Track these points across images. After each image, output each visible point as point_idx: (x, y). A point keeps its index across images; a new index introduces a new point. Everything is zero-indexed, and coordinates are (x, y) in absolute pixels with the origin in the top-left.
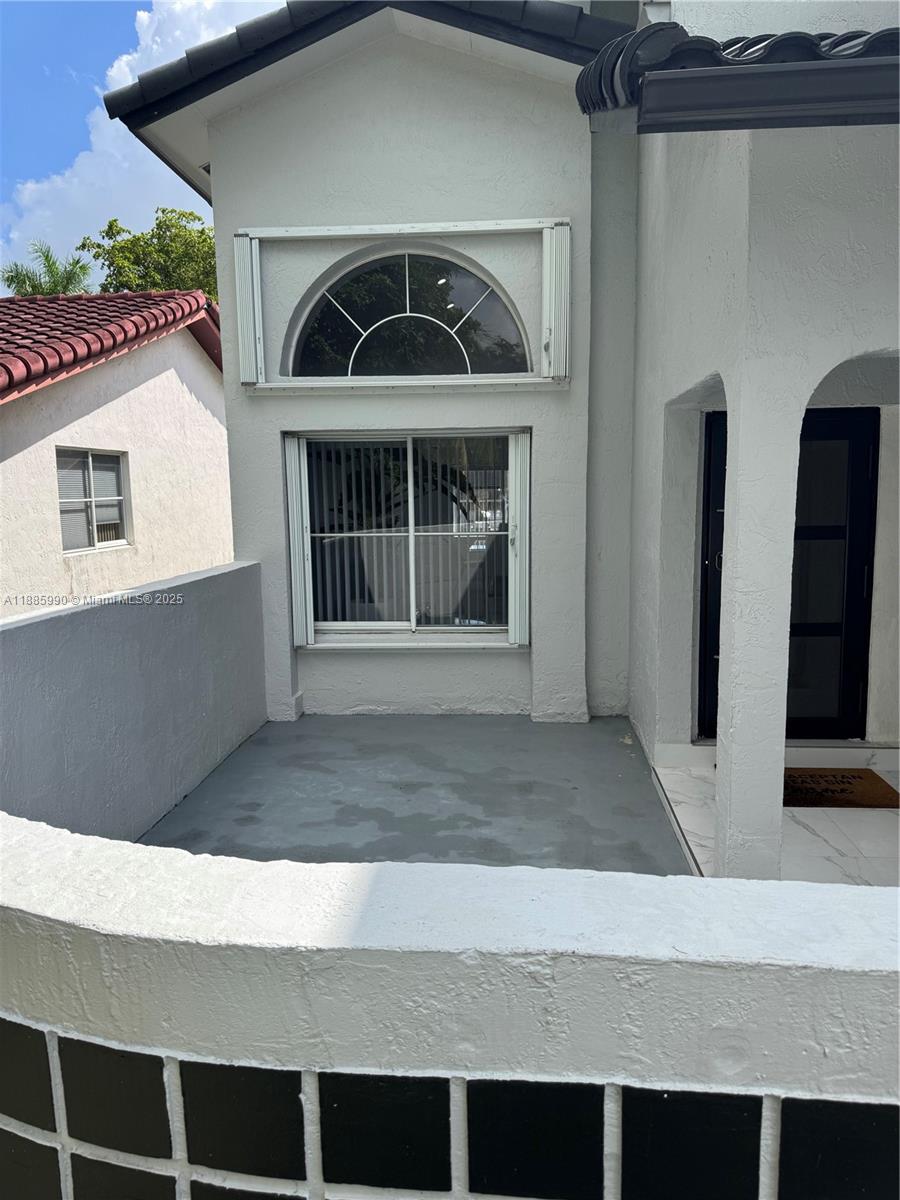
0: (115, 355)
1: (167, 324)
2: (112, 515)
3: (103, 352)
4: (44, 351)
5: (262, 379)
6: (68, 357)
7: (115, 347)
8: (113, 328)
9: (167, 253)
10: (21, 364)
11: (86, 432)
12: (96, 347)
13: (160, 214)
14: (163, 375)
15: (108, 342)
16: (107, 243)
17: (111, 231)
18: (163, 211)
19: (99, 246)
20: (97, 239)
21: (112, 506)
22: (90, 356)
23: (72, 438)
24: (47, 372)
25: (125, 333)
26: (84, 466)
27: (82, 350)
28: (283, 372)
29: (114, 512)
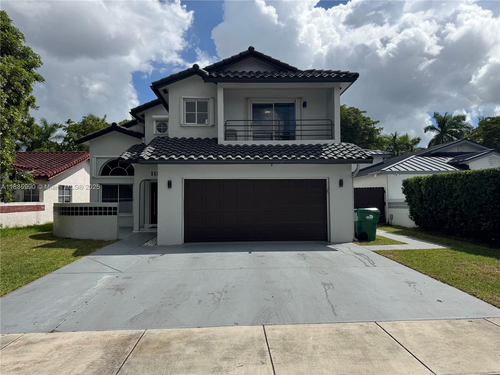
0: (72, 168)
1: (83, 160)
3: (70, 167)
4: (59, 168)
5: (95, 176)
6: (63, 169)
7: (72, 166)
8: (71, 163)
9: (85, 129)
10: (55, 171)
11: (64, 182)
12: (68, 167)
13: (84, 118)
14: (82, 169)
15: (70, 166)
16: (67, 125)
17: (69, 122)
18: (85, 118)
19: (65, 126)
20: (64, 124)
21: (68, 197)
23: (62, 183)
24: (60, 172)
25: (74, 163)
26: (63, 189)
27: (66, 168)
28: (99, 175)
29: (69, 198)
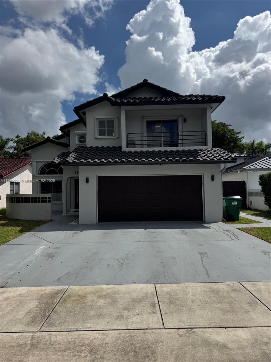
1: (27, 164)
2: (17, 191)
3: (18, 169)
4: (11, 170)
5: (36, 175)
7: (19, 168)
8: (19, 166)
9: (29, 142)
10: (8, 172)
13: (28, 134)
14: (27, 170)
16: (16, 139)
17: (17, 137)
19: (15, 140)
20: (14, 139)
22: (16, 170)
26: (14, 184)
